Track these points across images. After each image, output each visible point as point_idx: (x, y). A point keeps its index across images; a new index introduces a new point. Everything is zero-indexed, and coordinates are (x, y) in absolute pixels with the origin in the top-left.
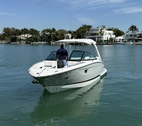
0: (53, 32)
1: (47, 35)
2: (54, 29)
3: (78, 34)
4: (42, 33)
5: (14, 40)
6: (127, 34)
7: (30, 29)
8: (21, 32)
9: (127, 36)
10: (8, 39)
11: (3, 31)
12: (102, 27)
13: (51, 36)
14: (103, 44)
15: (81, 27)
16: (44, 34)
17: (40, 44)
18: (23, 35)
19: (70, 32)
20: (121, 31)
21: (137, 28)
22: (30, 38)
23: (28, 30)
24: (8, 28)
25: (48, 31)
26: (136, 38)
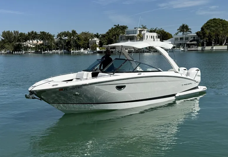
0: (74, 37)
1: (65, 40)
2: (74, 32)
3: (109, 38)
4: (58, 38)
5: (18, 48)
6: (176, 37)
7: (39, 32)
8: (27, 37)
9: (176, 39)
10: (10, 47)
11: (1, 36)
12: (141, 28)
13: (70, 41)
14: (143, 52)
15: (112, 28)
16: (61, 39)
17: (55, 53)
18: (31, 41)
19: (97, 36)
20: (168, 33)
21: (189, 28)
22: (41, 44)
23: (38, 34)
24: (9, 32)
25: (66, 34)
26: (188, 43)
